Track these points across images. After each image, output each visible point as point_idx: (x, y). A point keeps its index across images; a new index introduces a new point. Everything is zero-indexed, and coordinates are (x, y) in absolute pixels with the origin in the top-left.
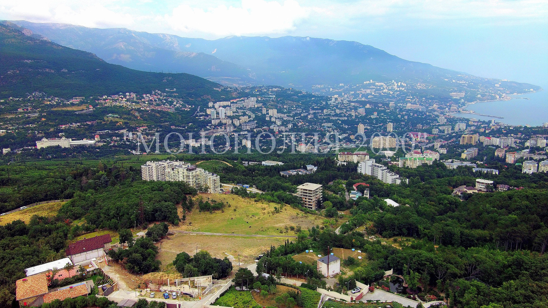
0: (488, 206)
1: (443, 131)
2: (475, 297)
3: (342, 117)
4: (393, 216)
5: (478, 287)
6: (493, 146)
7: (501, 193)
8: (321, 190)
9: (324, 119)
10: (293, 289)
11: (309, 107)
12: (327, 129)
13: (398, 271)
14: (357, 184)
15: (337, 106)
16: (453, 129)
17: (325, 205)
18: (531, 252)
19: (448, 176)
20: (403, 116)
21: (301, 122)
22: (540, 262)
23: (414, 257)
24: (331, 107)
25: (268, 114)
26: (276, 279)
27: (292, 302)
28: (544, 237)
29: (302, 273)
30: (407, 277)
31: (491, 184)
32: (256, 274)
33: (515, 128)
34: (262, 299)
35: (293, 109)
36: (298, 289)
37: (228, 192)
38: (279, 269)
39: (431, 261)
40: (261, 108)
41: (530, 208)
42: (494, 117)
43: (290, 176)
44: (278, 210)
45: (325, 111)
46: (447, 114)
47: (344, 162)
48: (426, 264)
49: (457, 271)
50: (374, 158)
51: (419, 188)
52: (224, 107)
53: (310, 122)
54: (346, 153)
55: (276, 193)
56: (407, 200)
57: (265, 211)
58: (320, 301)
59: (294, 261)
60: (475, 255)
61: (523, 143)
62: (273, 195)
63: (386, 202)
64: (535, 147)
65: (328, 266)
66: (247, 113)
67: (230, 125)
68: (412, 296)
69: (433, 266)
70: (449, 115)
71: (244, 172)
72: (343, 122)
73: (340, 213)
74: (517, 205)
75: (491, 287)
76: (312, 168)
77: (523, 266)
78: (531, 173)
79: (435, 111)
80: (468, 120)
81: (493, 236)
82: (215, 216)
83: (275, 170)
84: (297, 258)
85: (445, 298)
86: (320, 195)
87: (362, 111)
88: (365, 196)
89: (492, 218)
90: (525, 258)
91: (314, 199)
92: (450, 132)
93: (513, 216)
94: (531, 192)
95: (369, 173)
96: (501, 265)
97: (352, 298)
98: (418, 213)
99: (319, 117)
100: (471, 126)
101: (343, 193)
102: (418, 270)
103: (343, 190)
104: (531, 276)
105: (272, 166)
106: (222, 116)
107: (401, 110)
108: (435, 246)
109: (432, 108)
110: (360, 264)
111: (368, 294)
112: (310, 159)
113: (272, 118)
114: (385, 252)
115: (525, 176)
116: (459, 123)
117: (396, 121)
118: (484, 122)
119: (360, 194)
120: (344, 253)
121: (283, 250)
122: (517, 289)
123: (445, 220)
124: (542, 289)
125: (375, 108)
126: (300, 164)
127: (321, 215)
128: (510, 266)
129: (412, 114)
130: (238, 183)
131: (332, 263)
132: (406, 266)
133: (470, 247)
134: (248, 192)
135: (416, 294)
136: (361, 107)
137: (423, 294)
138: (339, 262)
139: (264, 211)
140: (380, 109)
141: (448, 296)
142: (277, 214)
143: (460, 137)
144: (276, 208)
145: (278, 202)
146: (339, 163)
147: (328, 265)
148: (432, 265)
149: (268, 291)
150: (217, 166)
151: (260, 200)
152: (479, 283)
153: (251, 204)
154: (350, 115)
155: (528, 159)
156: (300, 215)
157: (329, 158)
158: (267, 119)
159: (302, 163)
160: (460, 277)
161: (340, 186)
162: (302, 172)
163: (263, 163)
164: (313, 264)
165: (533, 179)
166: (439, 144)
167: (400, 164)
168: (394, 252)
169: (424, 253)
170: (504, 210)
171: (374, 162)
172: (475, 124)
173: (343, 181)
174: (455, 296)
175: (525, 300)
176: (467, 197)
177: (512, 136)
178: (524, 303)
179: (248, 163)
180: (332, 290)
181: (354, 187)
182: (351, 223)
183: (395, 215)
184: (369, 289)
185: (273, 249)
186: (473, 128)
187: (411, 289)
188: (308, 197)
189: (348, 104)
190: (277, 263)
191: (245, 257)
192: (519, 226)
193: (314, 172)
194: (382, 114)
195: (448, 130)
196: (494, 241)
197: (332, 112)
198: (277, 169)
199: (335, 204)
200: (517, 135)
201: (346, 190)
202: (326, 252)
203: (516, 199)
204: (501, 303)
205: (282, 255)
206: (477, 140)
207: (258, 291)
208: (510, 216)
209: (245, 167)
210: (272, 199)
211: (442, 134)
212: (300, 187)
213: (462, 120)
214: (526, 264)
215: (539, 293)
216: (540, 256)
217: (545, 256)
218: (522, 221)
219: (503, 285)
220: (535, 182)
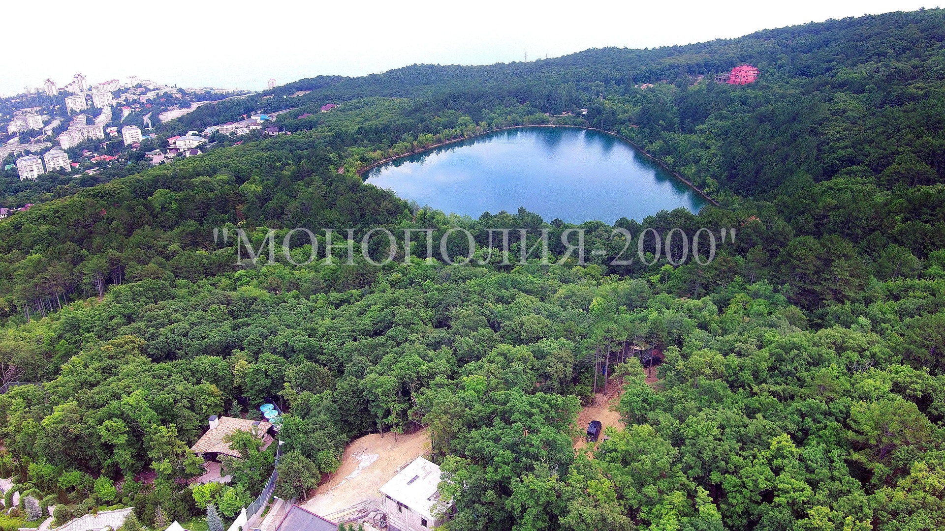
2: (26, 412)
5: (23, 395)
18: (84, 300)
22: (104, 309)
28: (94, 271)
41: (56, 234)
64: (26, 130)
74: (34, 237)
75: (45, 383)
77: (80, 327)
78: (36, 176)
81: (15, 302)
90: (80, 315)
93: (34, 256)
94: (48, 207)
96: (46, 341)
104: (100, 337)
115: (29, 184)
122: (86, 366)
124: (122, 347)
128: (60, 337)
152: (24, 388)
155: (23, 154)
165: (42, 185)
170: (15, 251)
175: (106, 375)
178: (105, 379)
192: (50, 269)
196: (19, 309)
203: (27, 225)
204: (71, 398)
208: (29, 257)
214: (84, 321)
215: (121, 354)
216: (101, 302)
217: (109, 297)
218: (51, 259)
219: (61, 370)
220: (48, 190)
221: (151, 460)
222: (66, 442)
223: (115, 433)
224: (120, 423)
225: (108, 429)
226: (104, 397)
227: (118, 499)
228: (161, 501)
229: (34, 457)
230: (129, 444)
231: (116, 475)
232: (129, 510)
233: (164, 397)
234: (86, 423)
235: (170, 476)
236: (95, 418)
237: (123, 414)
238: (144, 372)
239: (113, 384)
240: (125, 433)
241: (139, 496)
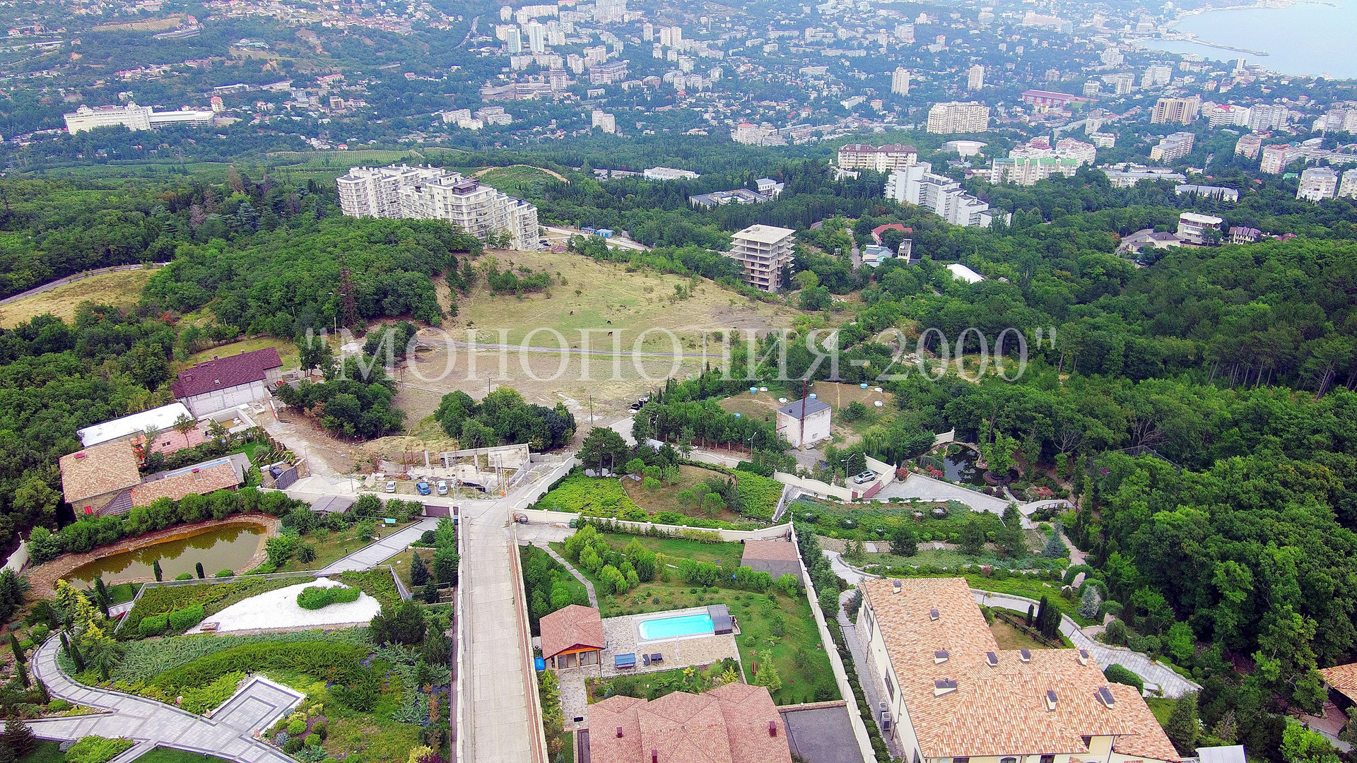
0: (1201, 279)
1: (1112, 89)
2: (1144, 492)
3: (852, 48)
4: (966, 306)
5: (1153, 471)
6: (1233, 127)
7: (1235, 248)
8: (792, 242)
9: (806, 55)
10: (719, 475)
11: (766, 20)
12: (812, 82)
13: (969, 433)
14: (882, 228)
15: (840, 20)
16: (1137, 82)
17: (800, 281)
18: (1293, 391)
19: (1113, 206)
20: (1012, 46)
21: (744, 63)
22: (1312, 416)
23: (1008, 401)
24: (826, 20)
25: (658, 40)
26: (679, 452)
27: (715, 502)
28: (1327, 356)
29: (740, 439)
30: (988, 448)
31: (1216, 226)
32: (631, 442)
33: (1293, 81)
34: (647, 496)
35: (723, 25)
36: (730, 474)
37: (560, 248)
38: (687, 431)
39: (1049, 412)
40: (639, 25)
41: (1305, 286)
42: (1244, 51)
43: (715, 207)
44: (685, 292)
45: (809, 32)
46: (1127, 41)
47: (853, 170)
48: (1035, 418)
49: (1108, 434)
50: (930, 160)
51: (1037, 235)
52: (543, 20)
53: (768, 64)
54: (858, 147)
55: (680, 252)
56: (1003, 268)
57: (653, 295)
58: (782, 500)
59: (722, 412)
60: (1154, 397)
61: (1308, 123)
62: (671, 257)
63: (950, 273)
64: (1336, 132)
65: (802, 423)
66: (603, 38)
67: (558, 73)
68: (995, 489)
69: (1050, 422)
70: (1130, 45)
71: (599, 197)
72: (856, 62)
73: (837, 300)
74: (1274, 280)
75: (1185, 470)
76: (770, 187)
77: (1268, 423)
78: (1318, 199)
79: (1095, 33)
80: (1177, 59)
81: (1205, 354)
82: (530, 307)
83: (678, 192)
84: (728, 405)
85: (1074, 493)
86: (788, 256)
87: (905, 33)
88: (899, 257)
89: (1207, 309)
90: (1277, 407)
91: (773, 265)
92: (1130, 89)
93: (1261, 305)
94: (1313, 247)
95: (913, 199)
96: (1216, 420)
97: (855, 494)
98: (1027, 299)
99: (793, 50)
100: (1182, 74)
101: (846, 250)
102: (1015, 433)
103: (847, 242)
104: (1285, 448)
105: (670, 182)
106: (537, 46)
107: (1009, 30)
108: (1061, 377)
109: (1089, 25)
110: (879, 417)
111: (892, 485)
112: (766, 163)
113: (669, 52)
114: (939, 392)
115: (1304, 208)
116: (1154, 66)
117: (992, 60)
118: (1217, 65)
119: (888, 254)
120: (843, 395)
121: (697, 387)
122: (1246, 477)
123: (1092, 315)
124: (1308, 478)
125: (941, 23)
126: (741, 176)
127: (789, 304)
128: (1236, 423)
129: (1035, 41)
130: (584, 225)
131: (812, 416)
132: (987, 423)
133: (1145, 378)
134: (610, 247)
135: (1005, 484)
136: (903, 23)
137: (1021, 484)
138: (827, 416)
139: (649, 296)
140: (953, 26)
141: (1079, 489)
142: (682, 303)
143: (1153, 103)
144: (679, 288)
145: (683, 271)
146: (840, 174)
147: (802, 420)
148: (1048, 421)
149: (661, 479)
150: (529, 182)
151: (638, 267)
152: (1158, 462)
153: (619, 277)
154: (875, 45)
155: (1317, 163)
156: (739, 305)
157: (814, 163)
158: (655, 55)
159: (747, 173)
160: (1112, 448)
161: (839, 233)
162: (745, 198)
163: (647, 173)
164: (767, 420)
165: (1321, 214)
166: (1098, 123)
167: (994, 175)
168: (961, 390)
169: (1034, 393)
170: (1239, 290)
171: (929, 170)
172: (1196, 69)
173: (847, 221)
174: (1096, 490)
175: (1265, 503)
176: (1153, 258)
177: (1284, 104)
178: (1262, 507)
179: (609, 175)
180: (808, 477)
181: (875, 236)
182: (862, 324)
183: (972, 303)
184: (897, 474)
185: (671, 386)
186: (1188, 80)
187: (996, 475)
188: (758, 261)
189: (870, 11)
190: (681, 417)
191: (606, 402)
192: (1272, 330)
193: (775, 198)
194: (959, 41)
195: (1123, 84)
196: (1205, 364)
197: (828, 34)
198: (681, 191)
199: (824, 279)
200: (1297, 99)
201: (854, 244)
202: (800, 392)
203: (1273, 262)
204: (1206, 507)
205: (693, 399)
206: (1195, 113)
207: (638, 478)
208: (1253, 304)
209: (600, 184)
210: (669, 265)
211: (1109, 95)
212: (741, 235)
213: (1162, 58)
214: (1277, 418)
215: (1300, 486)
216: (1313, 402)
217: (1328, 401)
218: (1279, 318)
219: (1214, 466)
220: (1325, 223)
221: (1257, 647)
222: (1169, 555)
223: (1234, 582)
224: (1248, 575)
225: (1227, 572)
226: (1247, 528)
227: (1189, 664)
228: (1239, 706)
229: (1123, 547)
230: (1243, 607)
231: (1204, 634)
232: (1193, 687)
233: (1325, 577)
234: (1206, 547)
235: (1269, 685)
236: (1220, 548)
237: (1257, 564)
238: (1316, 528)
239: (1268, 521)
240: (1246, 590)
241: (1217, 679)
